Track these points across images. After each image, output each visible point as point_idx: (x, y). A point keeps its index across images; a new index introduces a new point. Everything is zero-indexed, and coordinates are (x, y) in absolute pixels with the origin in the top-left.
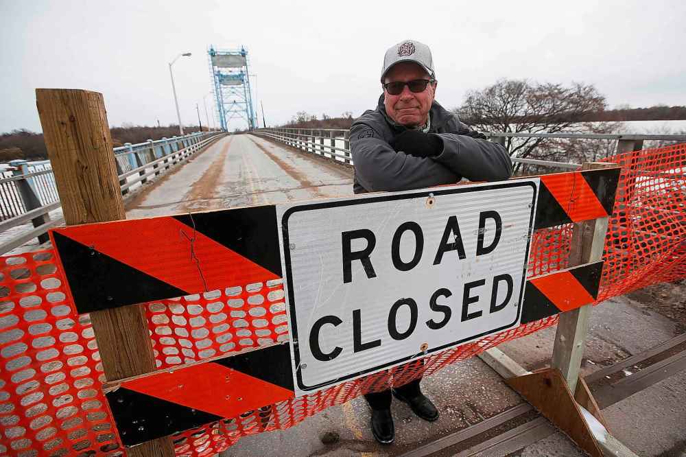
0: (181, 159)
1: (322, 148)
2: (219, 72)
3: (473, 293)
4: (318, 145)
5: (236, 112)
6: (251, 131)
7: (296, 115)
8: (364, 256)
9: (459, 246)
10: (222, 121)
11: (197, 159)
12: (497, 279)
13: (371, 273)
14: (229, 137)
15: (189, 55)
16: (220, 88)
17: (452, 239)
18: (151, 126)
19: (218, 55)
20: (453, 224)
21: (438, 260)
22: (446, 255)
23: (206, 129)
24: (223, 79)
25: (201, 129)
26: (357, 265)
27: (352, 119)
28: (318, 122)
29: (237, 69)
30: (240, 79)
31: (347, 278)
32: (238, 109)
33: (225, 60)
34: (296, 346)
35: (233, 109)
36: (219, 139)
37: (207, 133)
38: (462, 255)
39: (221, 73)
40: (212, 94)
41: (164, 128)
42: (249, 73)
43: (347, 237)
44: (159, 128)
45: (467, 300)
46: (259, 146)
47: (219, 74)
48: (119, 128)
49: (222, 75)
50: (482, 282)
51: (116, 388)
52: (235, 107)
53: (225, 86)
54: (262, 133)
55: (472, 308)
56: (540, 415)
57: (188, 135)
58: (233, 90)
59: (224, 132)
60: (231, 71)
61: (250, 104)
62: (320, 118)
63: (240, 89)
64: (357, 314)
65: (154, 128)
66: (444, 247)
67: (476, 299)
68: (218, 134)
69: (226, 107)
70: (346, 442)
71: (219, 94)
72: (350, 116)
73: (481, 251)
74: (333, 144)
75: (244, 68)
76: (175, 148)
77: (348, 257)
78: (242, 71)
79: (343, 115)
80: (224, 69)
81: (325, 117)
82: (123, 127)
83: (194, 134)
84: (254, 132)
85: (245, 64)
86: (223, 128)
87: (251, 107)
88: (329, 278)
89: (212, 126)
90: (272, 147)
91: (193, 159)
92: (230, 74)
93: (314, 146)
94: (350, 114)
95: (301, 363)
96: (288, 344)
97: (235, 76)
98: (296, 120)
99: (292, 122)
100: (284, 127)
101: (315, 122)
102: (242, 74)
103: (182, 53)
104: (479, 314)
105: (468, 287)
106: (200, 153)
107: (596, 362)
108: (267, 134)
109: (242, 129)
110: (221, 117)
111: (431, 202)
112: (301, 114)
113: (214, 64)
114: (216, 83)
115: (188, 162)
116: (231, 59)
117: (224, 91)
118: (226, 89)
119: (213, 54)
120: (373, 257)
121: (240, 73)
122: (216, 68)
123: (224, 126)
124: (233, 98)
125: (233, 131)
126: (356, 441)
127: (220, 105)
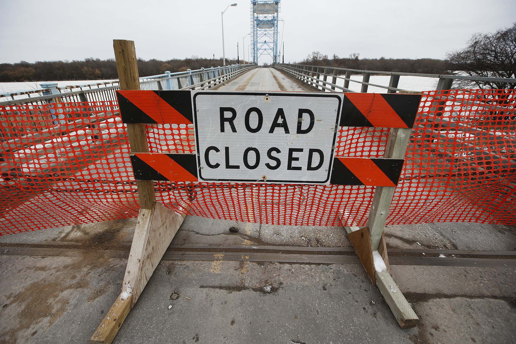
0: (220, 82)
1: (324, 85)
2: (257, 17)
3: (295, 155)
4: (321, 81)
5: (265, 50)
6: (274, 66)
7: (311, 54)
8: (231, 121)
9: (285, 125)
10: (254, 57)
11: (230, 83)
12: (311, 151)
13: (234, 130)
14: (257, 69)
15: (235, 5)
16: (257, 30)
17: (280, 121)
18: (208, 58)
19: (258, 4)
20: (280, 112)
21: (272, 131)
22: (276, 129)
23: (242, 62)
24: (259, 24)
25: (238, 61)
26: (227, 125)
27: (358, 60)
28: (329, 60)
29: (270, 15)
30: (272, 23)
31: (222, 130)
32: (267, 47)
33: (262, 8)
34: (199, 157)
35: (263, 47)
36: (249, 70)
37: (243, 65)
38: (287, 131)
39: (259, 18)
40: (250, 36)
41: (216, 60)
42: (279, 19)
43: (222, 110)
44: (214, 60)
45: (291, 158)
46: (275, 77)
47: (257, 20)
48: (189, 59)
49: (259, 20)
50: (301, 150)
51: (133, 155)
52: (265, 46)
53: (261, 29)
54: (280, 68)
55: (294, 164)
56: (356, 255)
57: (229, 66)
58: (265, 32)
59: (255, 65)
60: (265, 17)
61: (276, 44)
62: (330, 58)
63: (270, 31)
64: (227, 149)
65: (211, 60)
66: (275, 125)
67: (297, 159)
68: (249, 66)
69: (259, 45)
70: (240, 234)
71: (255, 35)
72: (357, 57)
73: (299, 131)
74: (334, 81)
75: (275, 15)
76: (217, 74)
77: (223, 120)
78: (274, 17)
79: (351, 56)
80: (261, 15)
81: (334, 57)
82: (192, 59)
83: (233, 65)
84: (276, 67)
85: (277, 11)
86: (254, 62)
87: (276, 47)
88: (214, 128)
89: (246, 60)
90: (283, 79)
91: (227, 83)
92: (264, 19)
93: (318, 82)
94: (357, 55)
95: (201, 166)
96: (195, 155)
97: (269, 21)
98: (311, 58)
99: (307, 60)
100: (300, 64)
101: (326, 61)
102: (274, 19)
103: (231, 4)
104: (300, 169)
105: (291, 151)
106: (234, 79)
107: (422, 245)
108: (284, 69)
109: (269, 64)
110: (254, 53)
111: (267, 99)
112: (315, 53)
113: (254, 12)
114: (254, 26)
115: (224, 85)
116: (267, 7)
117: (259, 33)
118: (260, 32)
119: (254, 4)
120: (235, 122)
121: (272, 18)
122: (256, 15)
123: (256, 60)
124: (264, 39)
125: (262, 65)
126: (246, 235)
127: (255, 44)
